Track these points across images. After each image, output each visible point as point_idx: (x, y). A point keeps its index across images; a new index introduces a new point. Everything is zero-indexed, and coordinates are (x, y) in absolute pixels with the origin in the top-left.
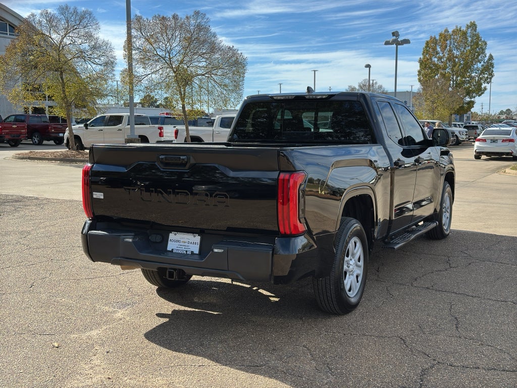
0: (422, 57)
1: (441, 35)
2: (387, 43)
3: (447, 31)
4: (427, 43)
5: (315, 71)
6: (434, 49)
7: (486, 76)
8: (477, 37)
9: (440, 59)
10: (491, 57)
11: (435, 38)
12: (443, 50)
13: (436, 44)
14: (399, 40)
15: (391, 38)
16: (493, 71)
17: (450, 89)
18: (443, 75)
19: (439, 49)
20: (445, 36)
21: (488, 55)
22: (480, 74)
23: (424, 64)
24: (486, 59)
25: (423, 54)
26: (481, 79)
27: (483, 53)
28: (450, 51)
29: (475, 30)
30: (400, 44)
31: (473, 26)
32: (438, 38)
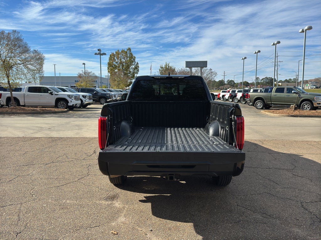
0: (109, 61)
1: (116, 52)
2: (96, 54)
3: (118, 51)
4: (111, 55)
5: (55, 65)
6: (114, 58)
7: (136, 71)
8: (131, 54)
9: (117, 63)
10: (138, 64)
11: (113, 53)
12: (118, 59)
13: (114, 56)
14: (101, 53)
15: (98, 52)
16: (139, 69)
17: (122, 76)
18: (119, 70)
19: (116, 58)
20: (118, 53)
21: (136, 62)
22: (134, 70)
23: (110, 65)
24: (136, 64)
25: (109, 60)
26: (134, 72)
27: (135, 61)
28: (121, 60)
29: (131, 51)
30: (101, 55)
31: (129, 49)
32: (115, 53)
